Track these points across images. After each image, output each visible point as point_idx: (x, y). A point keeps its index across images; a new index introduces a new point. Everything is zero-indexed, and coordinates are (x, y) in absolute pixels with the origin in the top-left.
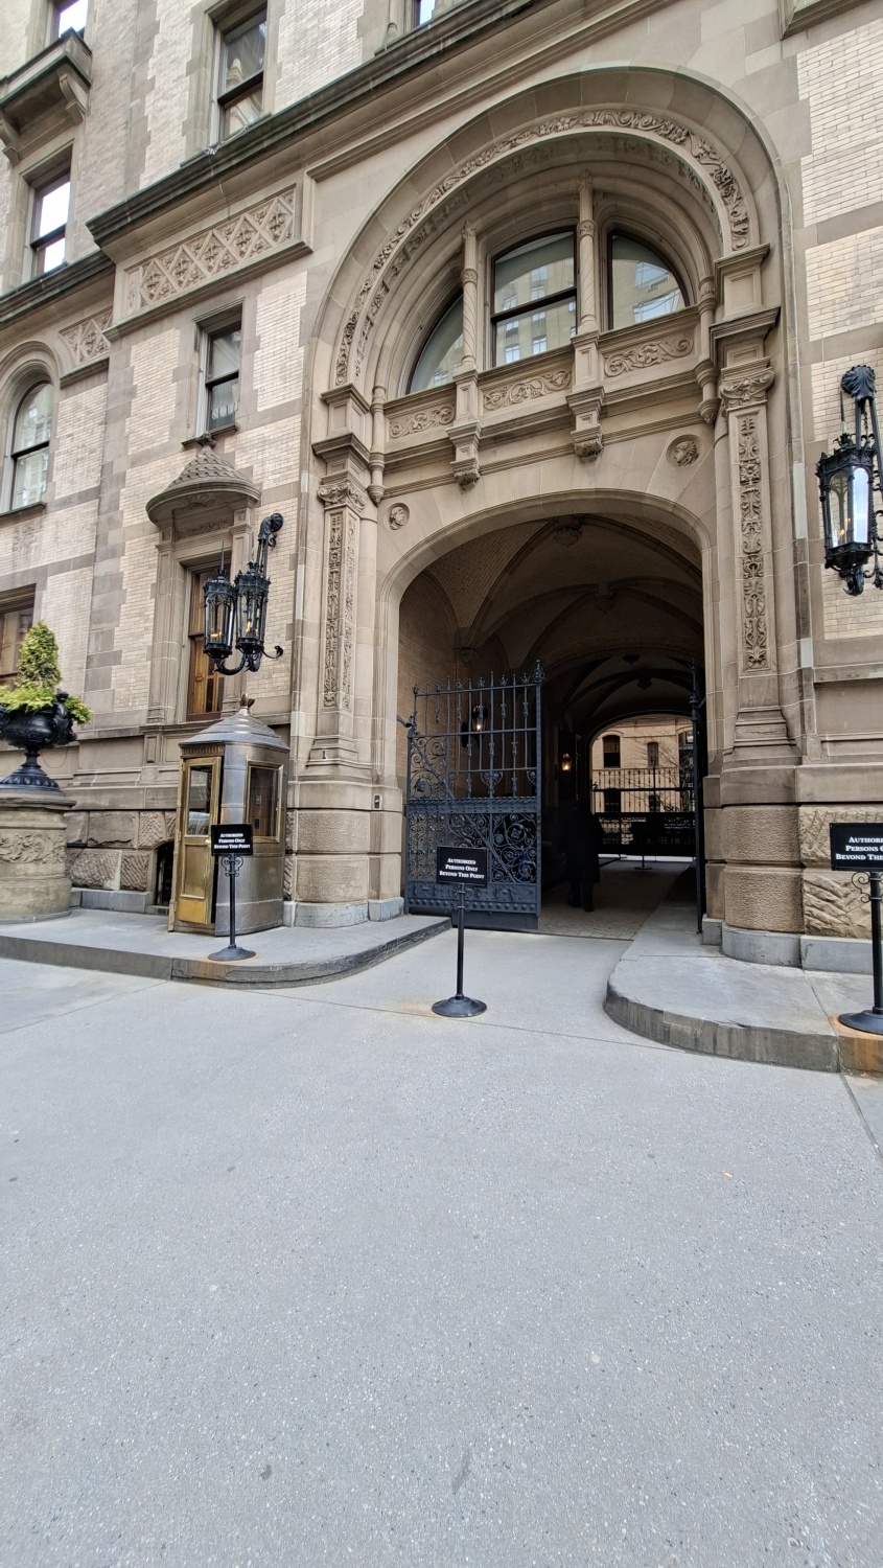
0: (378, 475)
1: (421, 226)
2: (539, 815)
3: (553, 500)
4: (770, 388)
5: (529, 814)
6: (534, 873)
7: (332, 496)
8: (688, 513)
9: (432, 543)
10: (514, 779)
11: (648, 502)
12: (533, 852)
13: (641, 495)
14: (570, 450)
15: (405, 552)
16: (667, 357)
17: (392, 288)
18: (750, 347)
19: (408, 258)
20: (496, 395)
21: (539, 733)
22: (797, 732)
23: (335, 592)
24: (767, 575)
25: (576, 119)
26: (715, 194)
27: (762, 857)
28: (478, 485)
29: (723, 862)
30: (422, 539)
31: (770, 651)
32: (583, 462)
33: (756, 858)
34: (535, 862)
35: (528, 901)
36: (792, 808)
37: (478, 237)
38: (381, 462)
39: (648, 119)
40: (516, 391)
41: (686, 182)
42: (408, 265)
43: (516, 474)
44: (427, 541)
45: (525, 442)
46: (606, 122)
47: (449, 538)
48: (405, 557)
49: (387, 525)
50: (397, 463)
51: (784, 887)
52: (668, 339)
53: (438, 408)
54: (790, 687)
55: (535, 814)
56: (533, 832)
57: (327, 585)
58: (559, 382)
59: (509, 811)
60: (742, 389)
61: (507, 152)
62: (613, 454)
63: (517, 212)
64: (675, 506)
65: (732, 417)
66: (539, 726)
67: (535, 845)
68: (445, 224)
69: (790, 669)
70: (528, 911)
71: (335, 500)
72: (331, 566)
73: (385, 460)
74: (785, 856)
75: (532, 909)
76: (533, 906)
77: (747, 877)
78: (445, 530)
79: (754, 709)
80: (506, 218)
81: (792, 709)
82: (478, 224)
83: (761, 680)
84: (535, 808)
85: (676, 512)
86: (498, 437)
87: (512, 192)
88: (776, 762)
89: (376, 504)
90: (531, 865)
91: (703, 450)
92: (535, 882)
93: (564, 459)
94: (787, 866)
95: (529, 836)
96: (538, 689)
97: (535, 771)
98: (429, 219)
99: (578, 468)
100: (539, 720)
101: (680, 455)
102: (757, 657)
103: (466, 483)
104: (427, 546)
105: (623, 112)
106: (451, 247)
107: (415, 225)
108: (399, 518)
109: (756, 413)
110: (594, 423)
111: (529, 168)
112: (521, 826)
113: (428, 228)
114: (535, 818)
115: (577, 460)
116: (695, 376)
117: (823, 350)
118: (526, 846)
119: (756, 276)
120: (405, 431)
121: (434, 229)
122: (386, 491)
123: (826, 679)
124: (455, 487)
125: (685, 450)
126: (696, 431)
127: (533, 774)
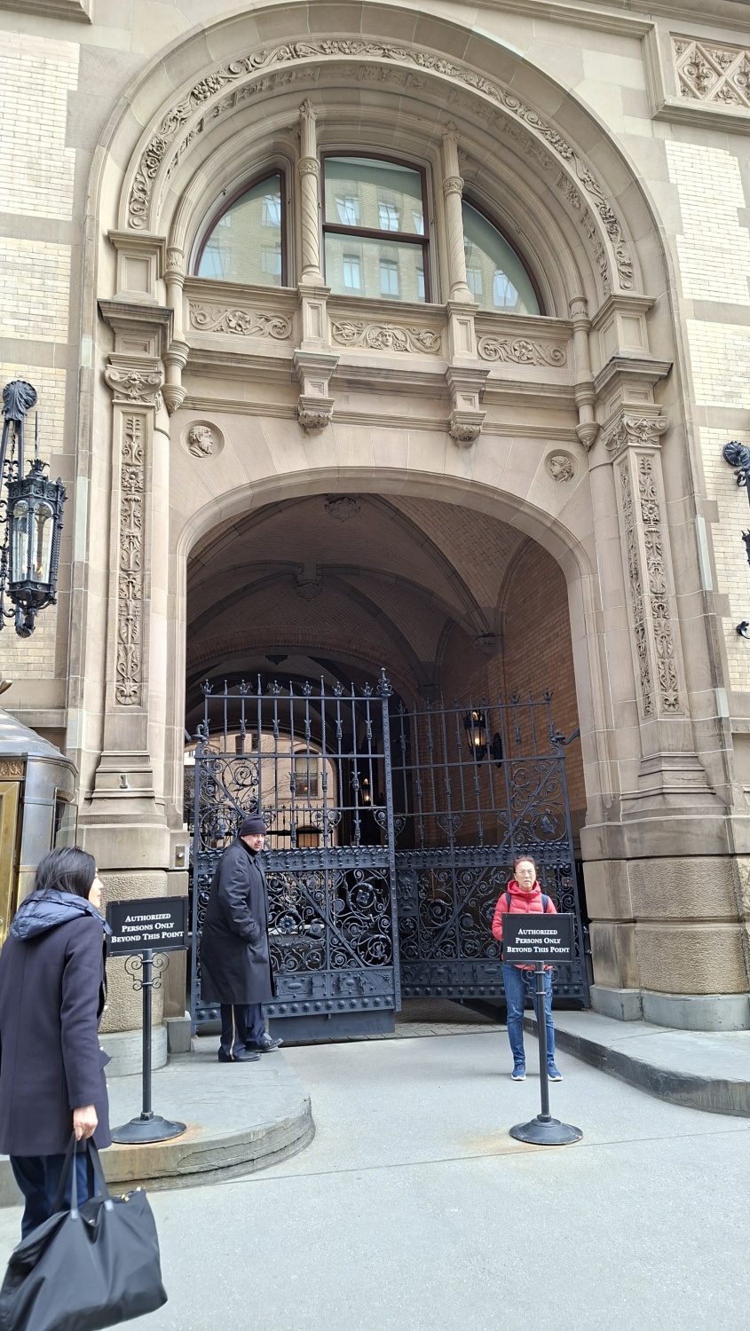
0: (177, 372)
1: (261, 79)
2: (393, 870)
3: (420, 479)
4: (663, 436)
5: (379, 869)
6: (389, 951)
7: (129, 384)
8: (568, 533)
9: (257, 490)
10: (357, 822)
11: (527, 510)
12: (386, 921)
13: (521, 502)
14: (446, 427)
15: (218, 492)
16: (542, 362)
17: (206, 128)
18: (643, 389)
19: (232, 105)
20: (349, 329)
21: (388, 761)
22: (718, 782)
23: (136, 532)
24: (674, 619)
25: (462, 71)
26: (603, 227)
27: (707, 912)
28: (329, 430)
29: (634, 921)
30: (245, 481)
31: (682, 695)
32: (457, 446)
33: (702, 914)
34: (390, 935)
35: (383, 993)
36: (726, 860)
37: (318, 122)
38: (183, 356)
39: (533, 116)
40: (375, 333)
41: (563, 195)
42: (231, 112)
43: (377, 434)
44: (252, 486)
45: (386, 399)
46: (491, 93)
47: (280, 489)
48: (217, 500)
49: (186, 447)
50: (205, 366)
51: (729, 943)
52: (545, 344)
53: (269, 314)
54: (705, 735)
55: (388, 869)
56: (386, 893)
57: (119, 518)
58: (428, 342)
59: (351, 865)
60: (641, 428)
61: (376, 57)
62: (488, 445)
63: (367, 122)
64: (555, 522)
65: (632, 452)
66: (388, 753)
67: (389, 912)
68: (283, 89)
69: (704, 717)
70: (383, 1007)
71: (134, 393)
72: (126, 488)
73: (190, 355)
74: (724, 911)
75: (387, 1003)
76: (389, 998)
77: (693, 936)
78: (278, 478)
79: (673, 754)
80: (352, 121)
81: (709, 755)
82: (322, 111)
83: (678, 724)
84: (387, 860)
85: (554, 528)
86: (356, 381)
87: (366, 97)
88: (707, 811)
89: (170, 413)
90: (384, 940)
91: (579, 470)
92: (390, 964)
93: (436, 435)
94: (726, 922)
95: (380, 900)
96: (385, 705)
97: (385, 811)
98: (272, 76)
99: (451, 450)
101: (557, 469)
102: (672, 700)
103: (311, 427)
104: (249, 492)
105: (508, 94)
106: (289, 118)
107: (255, 74)
108: (206, 441)
109: (652, 455)
110: (475, 408)
111: (391, 85)
112: (370, 886)
113: (266, 83)
114: (388, 875)
115: (450, 441)
116: (574, 393)
117: (717, 417)
118: (375, 914)
119: (643, 321)
120: (216, 325)
121: (271, 88)
122: (186, 398)
123: (741, 731)
124: (293, 426)
125: (562, 465)
126: (572, 448)
127: (383, 815)
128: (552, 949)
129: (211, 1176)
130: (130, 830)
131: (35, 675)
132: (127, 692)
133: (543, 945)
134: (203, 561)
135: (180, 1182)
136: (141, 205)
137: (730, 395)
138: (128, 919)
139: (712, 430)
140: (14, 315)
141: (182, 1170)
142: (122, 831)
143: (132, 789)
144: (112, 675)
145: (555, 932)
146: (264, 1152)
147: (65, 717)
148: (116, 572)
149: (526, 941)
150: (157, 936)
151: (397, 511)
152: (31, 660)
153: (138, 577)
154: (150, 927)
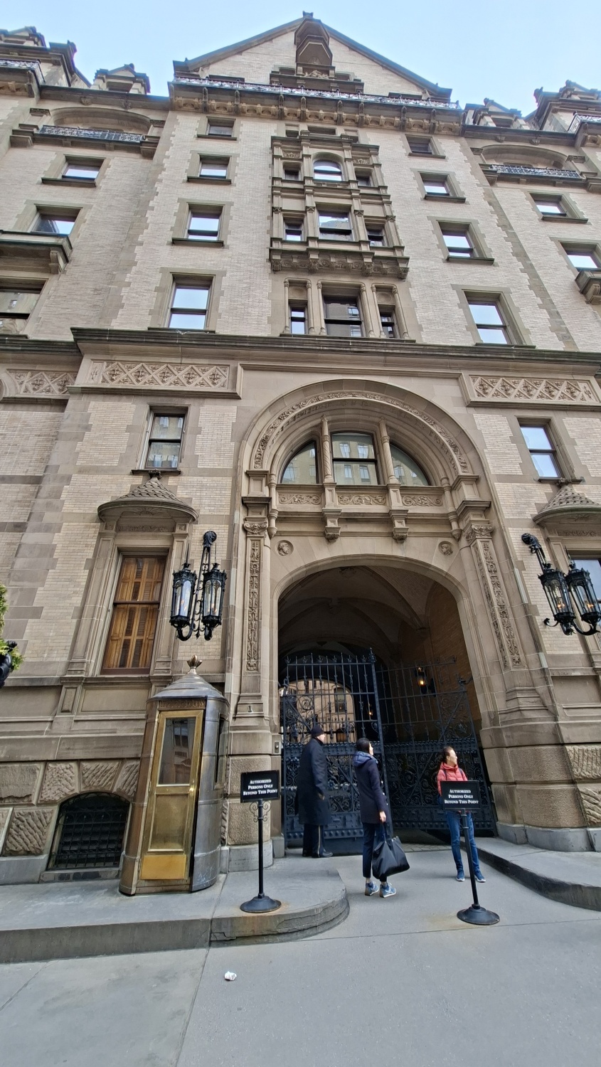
0: (273, 521)
1: (305, 410)
2: (383, 755)
3: (382, 558)
4: (492, 533)
7: (253, 529)
8: (454, 579)
9: (308, 568)
10: (363, 728)
11: (433, 569)
13: (430, 565)
14: (391, 535)
15: (291, 570)
16: (431, 504)
17: (284, 429)
18: (479, 513)
19: (294, 420)
20: (346, 498)
21: (377, 696)
22: (548, 703)
23: (256, 590)
24: (511, 618)
25: (385, 398)
26: (451, 450)
27: (554, 778)
28: (338, 540)
29: (515, 783)
30: (303, 564)
31: (522, 656)
32: (397, 543)
33: (552, 779)
36: (560, 747)
37: (328, 422)
38: (276, 515)
39: (415, 411)
40: (357, 498)
41: (432, 439)
42: (294, 422)
43: (361, 540)
44: (306, 566)
45: (363, 525)
46: (397, 405)
47: (318, 567)
48: (291, 574)
49: (277, 552)
50: (285, 518)
51: (569, 796)
52: (431, 497)
53: (311, 495)
54: (537, 677)
55: (381, 754)
57: (249, 584)
58: (380, 500)
60: (481, 530)
61: (350, 397)
62: (412, 541)
63: (347, 420)
64: (447, 574)
65: (478, 541)
66: (376, 691)
68: (315, 412)
69: (535, 667)
71: (256, 532)
72: (252, 572)
73: (279, 514)
74: (563, 777)
77: (549, 792)
78: (317, 562)
79: (522, 688)
80: (342, 420)
81: (541, 688)
82: (330, 418)
83: (522, 672)
84: (380, 750)
85: (446, 577)
86: (350, 519)
87: (346, 411)
88: (544, 720)
89: (270, 538)
91: (455, 549)
93: (387, 539)
94: (566, 783)
96: (373, 666)
97: (377, 722)
98: (310, 408)
99: (395, 544)
100: (375, 687)
101: (445, 550)
102: (517, 659)
103: (331, 539)
104: (305, 569)
105: (404, 404)
106: (318, 421)
107: (303, 409)
108: (286, 549)
109: (488, 542)
110: (403, 526)
111: (356, 406)
113: (307, 411)
115: (394, 541)
116: (448, 517)
117: (515, 522)
119: (475, 485)
120: (289, 501)
121: (309, 412)
122: (277, 532)
123: (556, 675)
124: (323, 540)
125: (446, 548)
126: (450, 540)
127: (376, 724)
128: (469, 801)
129: (294, 935)
130: (253, 734)
131: (213, 657)
132: (252, 664)
133: (464, 799)
134: (286, 600)
135: (278, 938)
136: (259, 459)
137: (520, 513)
138: (251, 782)
139: (515, 529)
140: (209, 506)
141: (279, 931)
142: (249, 734)
143: (253, 713)
144: (245, 656)
145: (469, 792)
146: (322, 921)
147: (224, 677)
148: (247, 609)
149: (454, 797)
150: (264, 792)
151: (373, 572)
152: (211, 650)
153: (257, 610)
154: (261, 787)
